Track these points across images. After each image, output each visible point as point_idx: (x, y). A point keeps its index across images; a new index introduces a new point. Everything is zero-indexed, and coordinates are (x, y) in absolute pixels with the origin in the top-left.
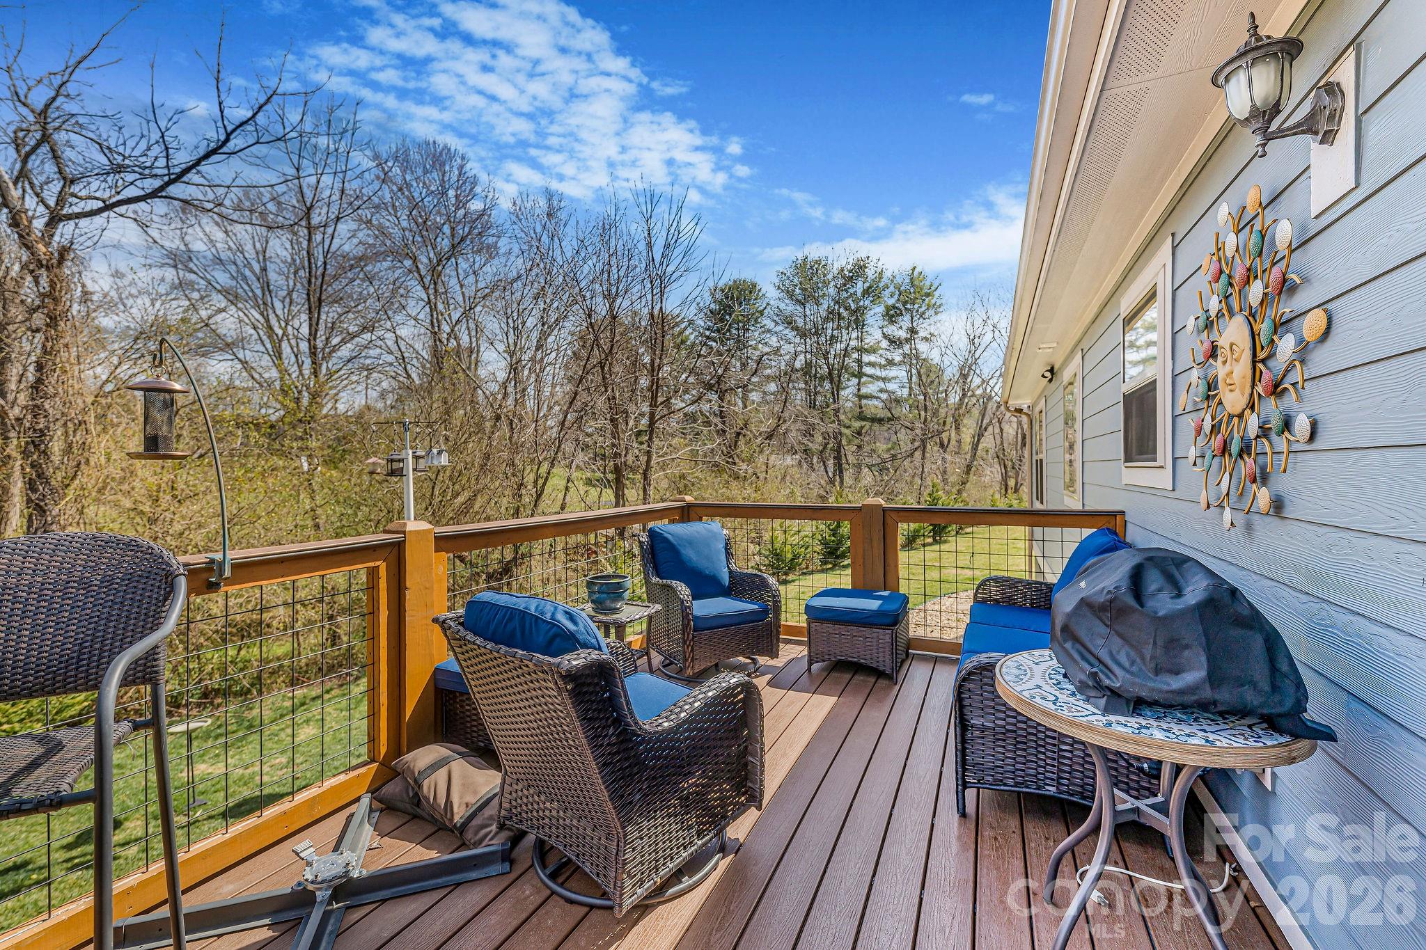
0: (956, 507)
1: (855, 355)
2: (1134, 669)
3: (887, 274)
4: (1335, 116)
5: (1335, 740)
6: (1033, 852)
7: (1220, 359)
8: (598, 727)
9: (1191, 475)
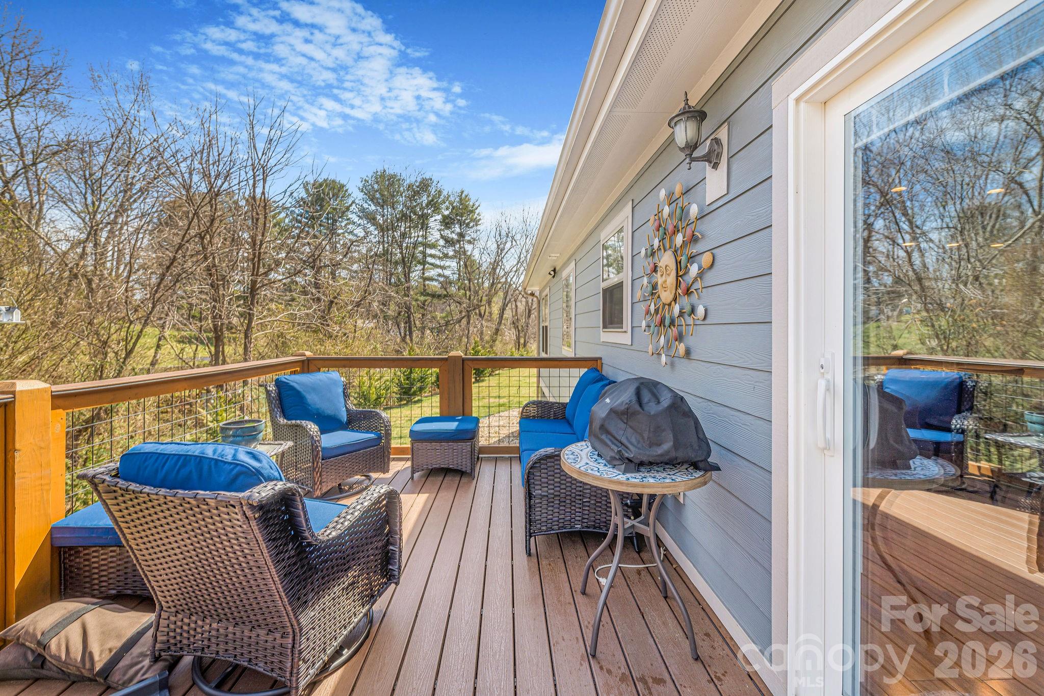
0: (490, 356)
1: (421, 249)
2: (639, 446)
3: (445, 193)
4: (719, 156)
5: (720, 470)
6: (571, 567)
7: (659, 273)
8: (281, 545)
9: (644, 336)
